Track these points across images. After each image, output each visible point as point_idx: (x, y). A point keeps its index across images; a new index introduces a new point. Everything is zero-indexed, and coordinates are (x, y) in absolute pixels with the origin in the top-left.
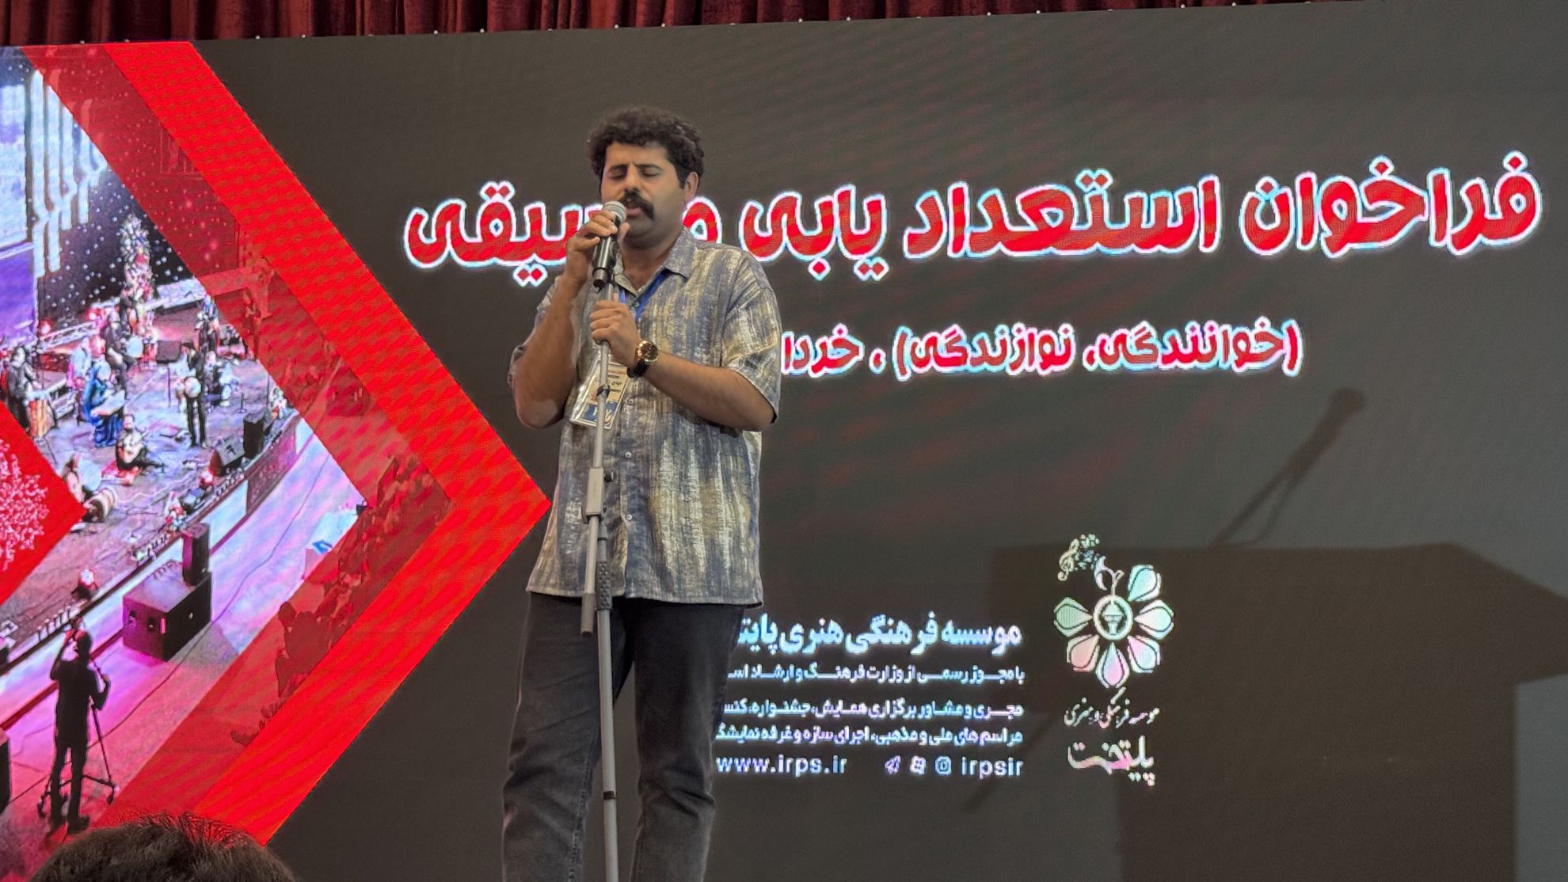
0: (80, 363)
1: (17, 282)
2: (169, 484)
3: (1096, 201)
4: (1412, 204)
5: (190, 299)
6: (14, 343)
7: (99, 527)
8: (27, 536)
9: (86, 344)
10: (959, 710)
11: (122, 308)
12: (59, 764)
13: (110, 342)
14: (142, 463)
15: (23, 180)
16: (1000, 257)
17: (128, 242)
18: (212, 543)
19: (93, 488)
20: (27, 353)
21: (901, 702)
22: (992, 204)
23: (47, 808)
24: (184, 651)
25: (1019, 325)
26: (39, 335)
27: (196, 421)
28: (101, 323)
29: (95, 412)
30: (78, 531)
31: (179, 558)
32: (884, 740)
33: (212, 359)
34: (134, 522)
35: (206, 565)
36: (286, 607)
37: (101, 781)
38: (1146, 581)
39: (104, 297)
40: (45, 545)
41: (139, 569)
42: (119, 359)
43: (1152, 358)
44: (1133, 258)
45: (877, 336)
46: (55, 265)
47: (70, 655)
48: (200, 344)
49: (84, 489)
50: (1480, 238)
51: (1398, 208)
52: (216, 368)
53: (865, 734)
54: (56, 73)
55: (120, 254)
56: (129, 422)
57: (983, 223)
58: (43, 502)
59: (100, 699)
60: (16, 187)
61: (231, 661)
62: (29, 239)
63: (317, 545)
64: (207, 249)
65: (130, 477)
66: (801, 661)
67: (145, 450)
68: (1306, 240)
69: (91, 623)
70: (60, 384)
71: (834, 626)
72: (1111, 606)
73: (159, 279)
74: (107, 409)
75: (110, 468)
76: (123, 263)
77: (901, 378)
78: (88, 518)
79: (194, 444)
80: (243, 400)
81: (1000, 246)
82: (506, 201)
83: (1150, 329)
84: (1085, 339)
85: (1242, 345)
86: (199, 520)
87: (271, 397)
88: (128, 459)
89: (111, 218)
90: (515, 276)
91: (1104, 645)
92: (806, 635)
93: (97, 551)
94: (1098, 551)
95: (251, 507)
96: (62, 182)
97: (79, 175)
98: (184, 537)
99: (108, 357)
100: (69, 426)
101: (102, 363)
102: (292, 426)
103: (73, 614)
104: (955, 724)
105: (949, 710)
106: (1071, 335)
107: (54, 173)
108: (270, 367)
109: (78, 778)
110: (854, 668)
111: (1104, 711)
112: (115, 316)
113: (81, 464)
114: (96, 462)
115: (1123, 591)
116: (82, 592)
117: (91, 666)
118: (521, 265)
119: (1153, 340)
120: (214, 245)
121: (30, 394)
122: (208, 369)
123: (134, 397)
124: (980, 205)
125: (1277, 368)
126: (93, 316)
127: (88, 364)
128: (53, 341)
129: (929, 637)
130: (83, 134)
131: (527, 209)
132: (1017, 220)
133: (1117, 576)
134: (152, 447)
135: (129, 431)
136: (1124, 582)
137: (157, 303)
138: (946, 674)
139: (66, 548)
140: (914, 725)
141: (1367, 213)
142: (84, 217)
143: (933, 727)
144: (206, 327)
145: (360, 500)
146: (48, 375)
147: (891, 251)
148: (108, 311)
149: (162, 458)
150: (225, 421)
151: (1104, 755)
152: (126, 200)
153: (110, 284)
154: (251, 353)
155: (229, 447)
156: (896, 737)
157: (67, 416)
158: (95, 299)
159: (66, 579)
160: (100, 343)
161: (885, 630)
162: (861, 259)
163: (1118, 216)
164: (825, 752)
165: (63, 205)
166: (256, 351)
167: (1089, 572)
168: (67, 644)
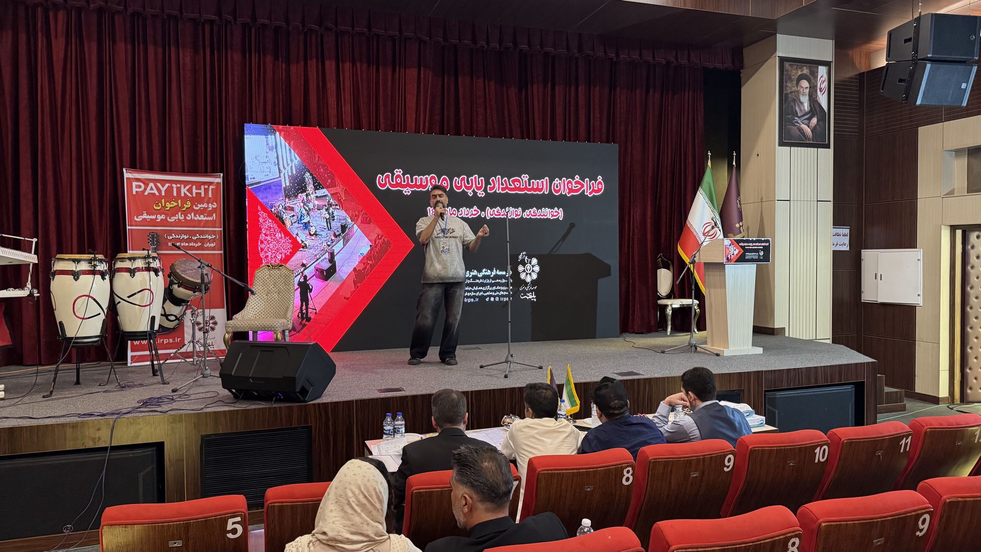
0: (297, 209)
1: (279, 188)
2: (323, 239)
3: (526, 182)
4: (583, 186)
5: (324, 194)
6: (279, 203)
7: (306, 249)
8: (288, 252)
9: (298, 204)
10: (500, 288)
11: (307, 195)
12: (302, 306)
13: (305, 204)
14: (316, 234)
15: (277, 162)
16: (507, 193)
17: (307, 179)
18: (335, 254)
19: (304, 240)
20: (282, 206)
21: (489, 286)
22: (505, 181)
23: (300, 315)
24: (331, 279)
25: (511, 208)
26: (285, 202)
27: (329, 224)
28: (302, 199)
29: (302, 221)
30: (301, 251)
31: (327, 257)
32: (486, 294)
33: (331, 210)
34: (315, 248)
35: (334, 259)
36: (355, 269)
37: (313, 309)
38: (535, 261)
39: (302, 192)
40: (293, 254)
41: (317, 260)
42: (307, 208)
43: (536, 215)
44: (532, 194)
45: (483, 209)
46: (288, 184)
47: (302, 280)
48: (328, 205)
49: (301, 240)
50: (594, 193)
51: (580, 186)
52: (333, 212)
53: (482, 293)
54: (282, 133)
55: (305, 182)
56: (311, 223)
57: (504, 185)
58: (291, 243)
59: (311, 291)
60: (275, 162)
61: (343, 281)
62: (280, 177)
63: (361, 254)
64: (327, 182)
65: (313, 238)
66: (469, 279)
67: (316, 231)
68: (564, 192)
69: (306, 272)
70: (292, 214)
71: (475, 271)
72: (528, 266)
73: (316, 188)
74: (305, 221)
75: (308, 235)
76: (306, 184)
77: (488, 218)
78: (303, 247)
79: (328, 230)
80: (340, 220)
81: (507, 190)
82: (400, 174)
83: (536, 209)
84: (523, 211)
85: (552, 213)
86: (331, 248)
87: (347, 219)
88: (312, 233)
89: (301, 173)
90: (404, 192)
91: (527, 274)
92: (470, 273)
93: (306, 256)
94: (526, 255)
95: (344, 245)
96: (287, 163)
97: (292, 161)
98: (328, 252)
99: (304, 208)
100: (296, 225)
101: (303, 209)
102: (353, 226)
103: (302, 271)
104: (499, 291)
105: (498, 288)
106: (521, 210)
107: (285, 160)
108: (346, 211)
109: (307, 309)
110: (479, 280)
111: (527, 287)
112: (305, 198)
113: (300, 234)
114: (304, 234)
115: (530, 263)
116: (303, 265)
117: (308, 283)
118: (405, 189)
119: (536, 212)
120: (329, 181)
121: (284, 217)
122: (330, 212)
123: (312, 218)
124: (503, 181)
125: (558, 218)
126: (299, 197)
127: (299, 209)
128: (289, 203)
129: (494, 273)
130: (292, 151)
131: (406, 176)
132: (510, 185)
133: (529, 260)
134: (318, 230)
135: (312, 226)
136: (530, 261)
137: (316, 195)
138: (497, 281)
139: (298, 255)
140: (491, 291)
141: (575, 187)
142: (294, 172)
143: (495, 291)
144: (329, 201)
145: (371, 244)
146: (289, 212)
147: (485, 190)
148: (303, 196)
149: (321, 233)
150: (337, 225)
151: (527, 295)
152: (305, 168)
153: (303, 189)
154: (341, 208)
155: (338, 231)
156: (488, 293)
157: (295, 222)
158: (299, 193)
159: (299, 261)
160: (302, 204)
161: (485, 272)
162: (479, 192)
163: (530, 185)
164: (474, 297)
165: (289, 168)
166: (342, 207)
167: (524, 259)
168: (301, 277)
